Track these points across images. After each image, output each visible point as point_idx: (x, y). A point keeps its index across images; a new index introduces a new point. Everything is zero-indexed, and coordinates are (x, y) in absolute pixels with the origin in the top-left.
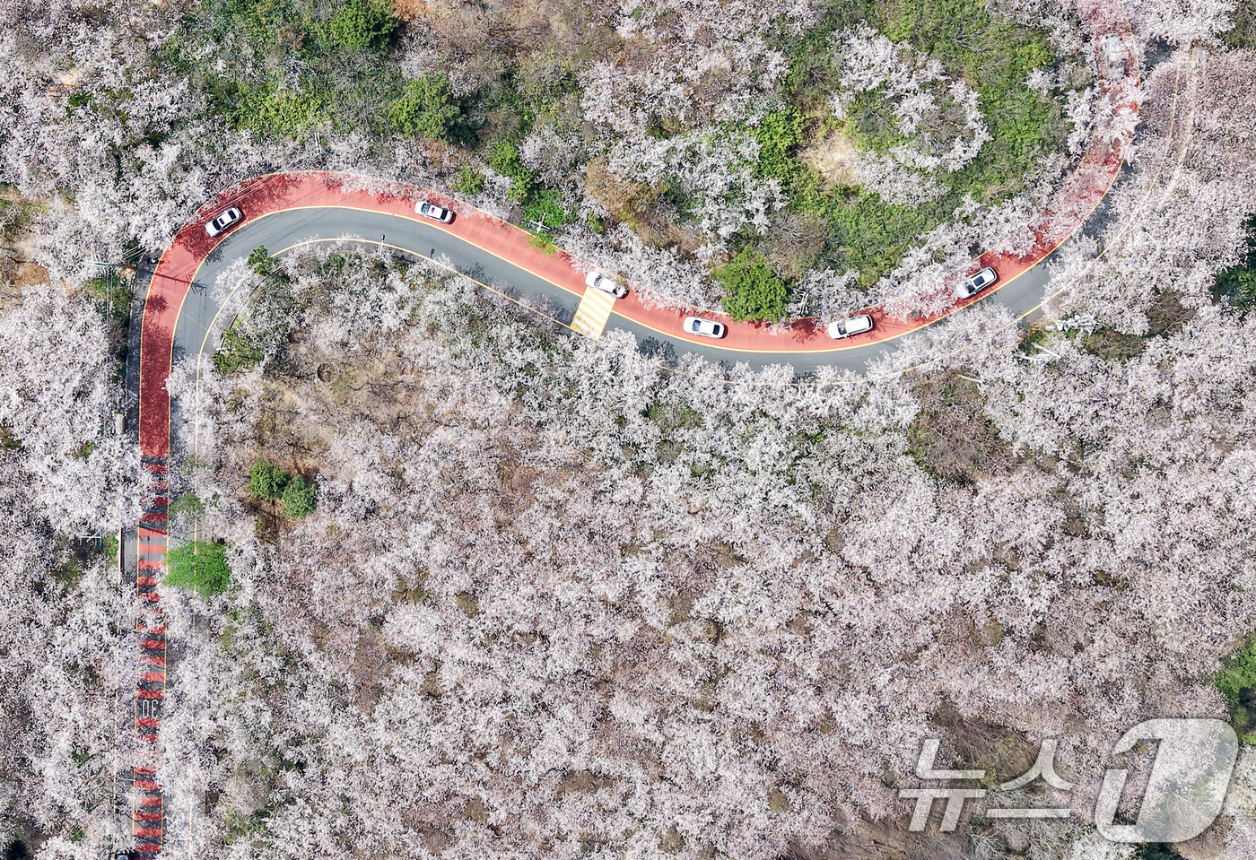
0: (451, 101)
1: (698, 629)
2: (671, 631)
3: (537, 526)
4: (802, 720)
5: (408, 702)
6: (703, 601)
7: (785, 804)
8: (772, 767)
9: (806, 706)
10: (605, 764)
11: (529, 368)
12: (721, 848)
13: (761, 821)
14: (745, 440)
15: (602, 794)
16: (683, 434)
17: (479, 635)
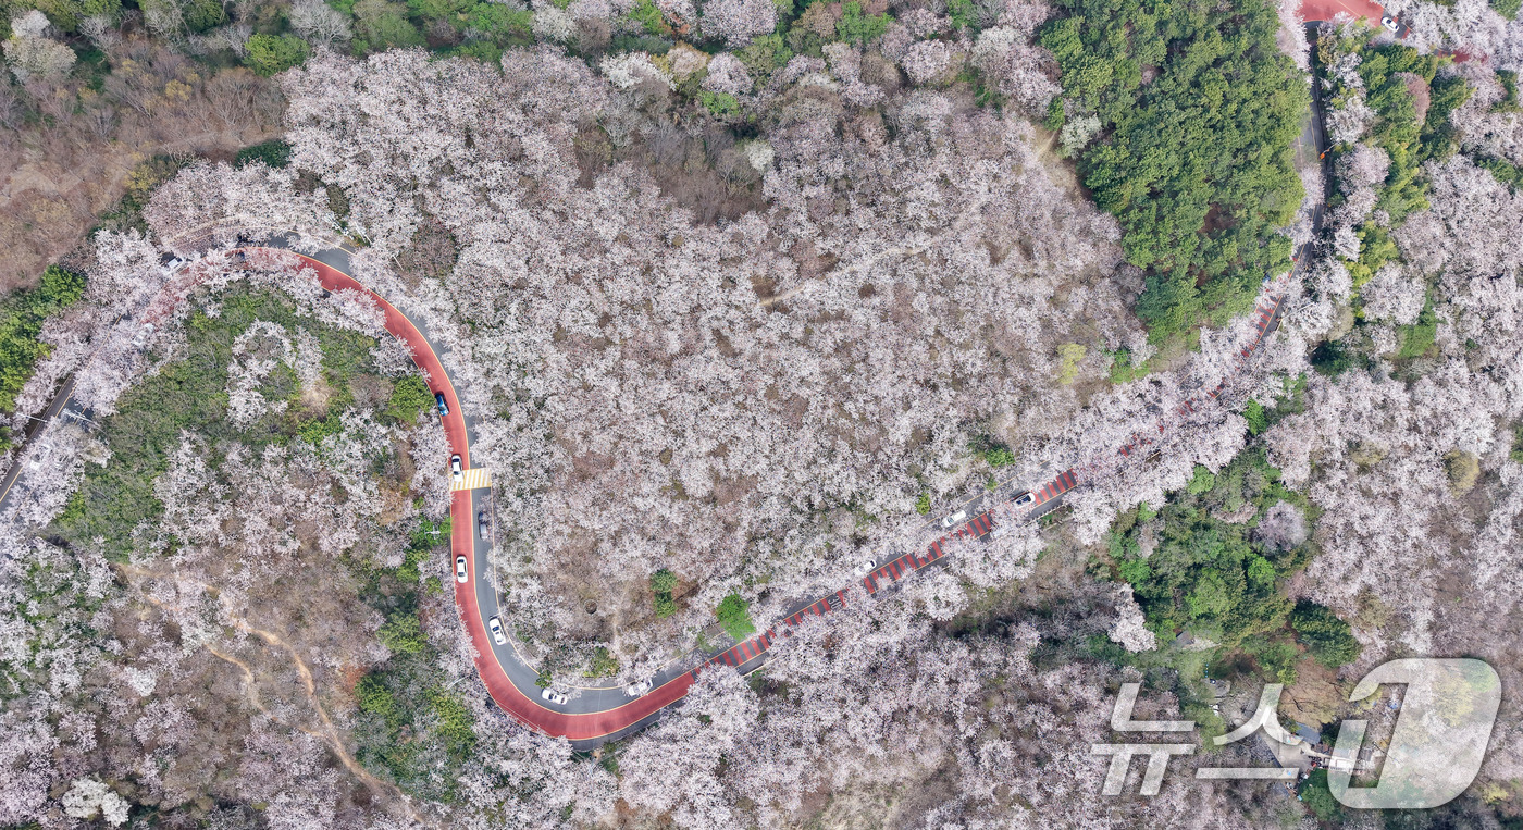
0: (389, 621)
1: (609, 329)
2: (617, 342)
3: (602, 442)
4: (627, 251)
5: (736, 459)
6: (591, 333)
7: (677, 237)
8: (661, 255)
9: (619, 254)
10: (708, 337)
11: (520, 495)
12: (718, 258)
13: (692, 245)
14: (492, 358)
15: (725, 332)
16: (509, 392)
17: (680, 441)
